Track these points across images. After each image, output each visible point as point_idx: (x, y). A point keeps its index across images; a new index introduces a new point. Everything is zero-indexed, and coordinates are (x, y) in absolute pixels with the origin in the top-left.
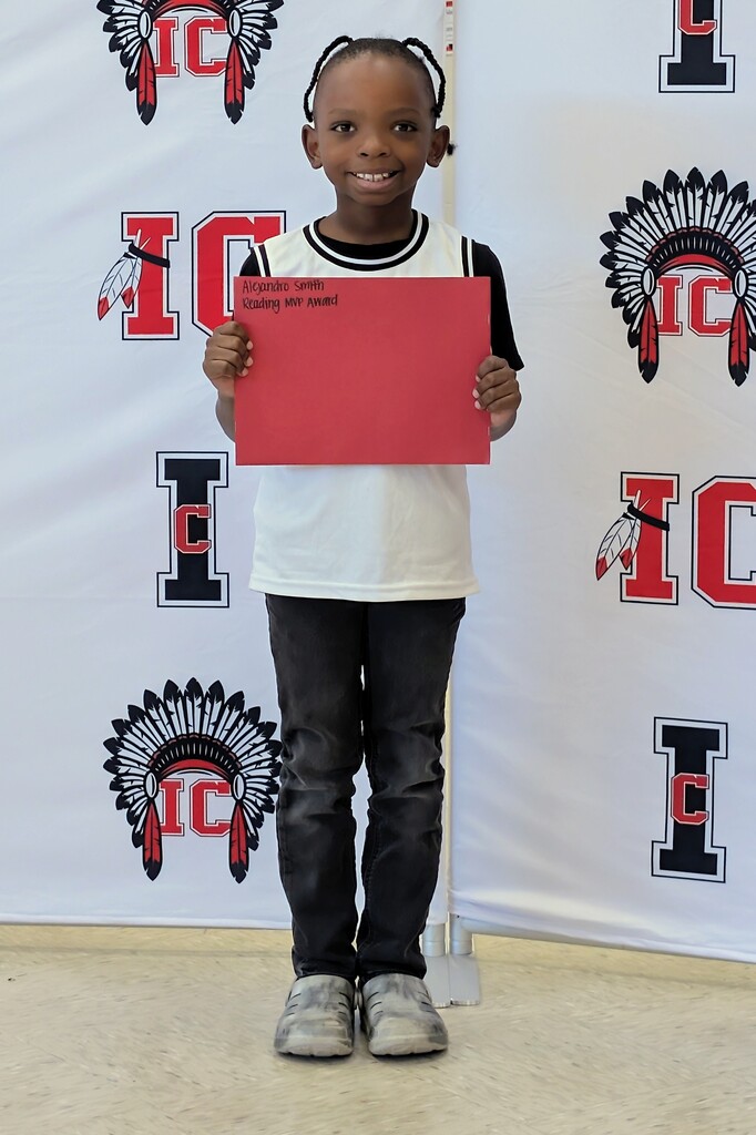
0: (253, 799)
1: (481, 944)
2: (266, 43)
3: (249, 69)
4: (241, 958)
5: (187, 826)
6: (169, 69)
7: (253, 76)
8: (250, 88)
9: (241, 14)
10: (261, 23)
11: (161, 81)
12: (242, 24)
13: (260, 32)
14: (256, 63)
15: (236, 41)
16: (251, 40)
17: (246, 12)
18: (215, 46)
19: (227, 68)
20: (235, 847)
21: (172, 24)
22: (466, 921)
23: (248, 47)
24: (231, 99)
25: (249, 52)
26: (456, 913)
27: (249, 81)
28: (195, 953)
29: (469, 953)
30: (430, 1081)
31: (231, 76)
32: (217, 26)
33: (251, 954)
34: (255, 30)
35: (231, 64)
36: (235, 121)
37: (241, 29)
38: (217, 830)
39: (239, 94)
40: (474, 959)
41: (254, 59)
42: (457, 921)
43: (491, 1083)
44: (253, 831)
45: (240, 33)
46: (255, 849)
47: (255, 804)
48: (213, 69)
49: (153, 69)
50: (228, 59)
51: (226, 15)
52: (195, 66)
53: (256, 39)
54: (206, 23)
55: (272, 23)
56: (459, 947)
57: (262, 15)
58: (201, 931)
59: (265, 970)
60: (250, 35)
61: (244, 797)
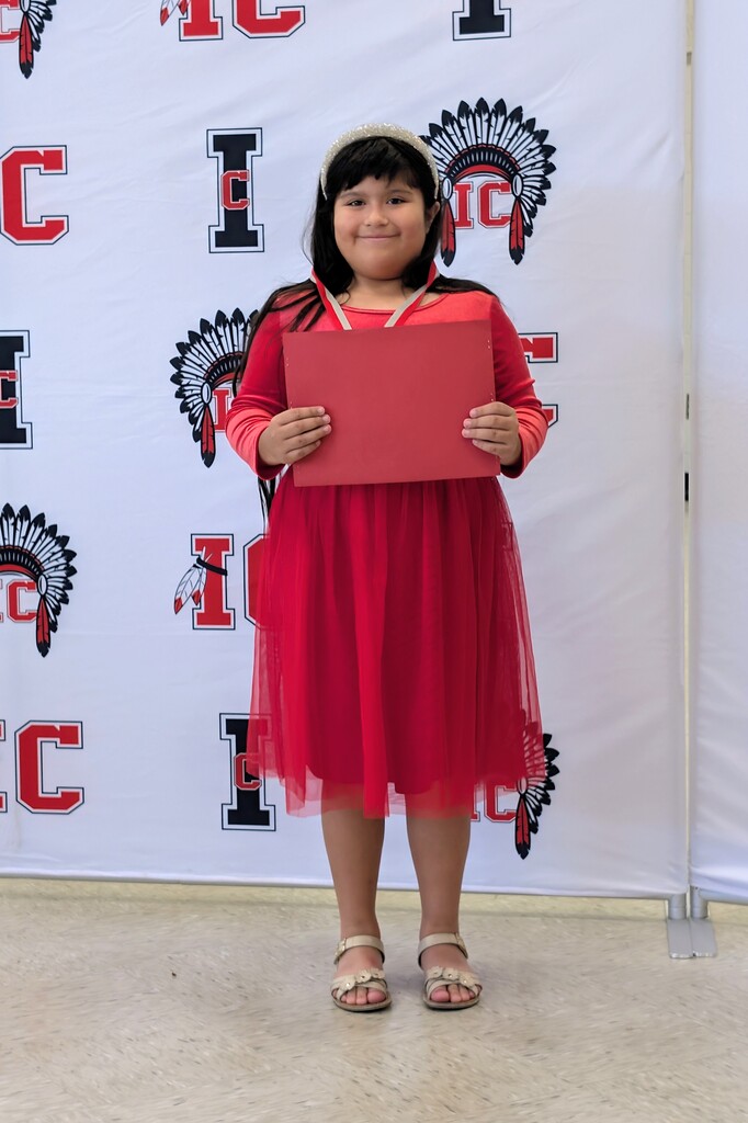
0: (534, 793)
1: (715, 910)
2: (542, 200)
3: (528, 221)
4: (524, 918)
5: (482, 814)
6: (465, 222)
7: (531, 227)
8: (529, 236)
9: (522, 178)
10: (538, 185)
11: (459, 232)
12: (523, 186)
13: (537, 192)
14: (534, 216)
15: (518, 200)
16: (531, 199)
17: (527, 176)
18: (502, 204)
19: (512, 221)
20: (520, 829)
21: (468, 187)
22: (702, 893)
23: (528, 204)
24: (514, 245)
25: (529, 208)
26: (695, 885)
27: (528, 230)
28: (488, 914)
29: (705, 917)
30: (680, 1015)
31: (514, 227)
32: (504, 188)
33: (533, 915)
34: (534, 191)
35: (514, 218)
36: (517, 263)
37: (523, 190)
38: (506, 817)
39: (520, 242)
40: (710, 921)
41: (532, 213)
42: (696, 892)
43: (728, 1017)
44: (533, 819)
45: (522, 194)
46: (535, 831)
47: (535, 797)
48: (500, 222)
49: (454, 224)
50: (512, 214)
51: (510, 179)
52: (486, 219)
53: (534, 198)
54: (495, 186)
55: (546, 185)
56: (698, 912)
57: (539, 179)
58: (493, 896)
59: (544, 927)
60: (529, 194)
61: (526, 792)
